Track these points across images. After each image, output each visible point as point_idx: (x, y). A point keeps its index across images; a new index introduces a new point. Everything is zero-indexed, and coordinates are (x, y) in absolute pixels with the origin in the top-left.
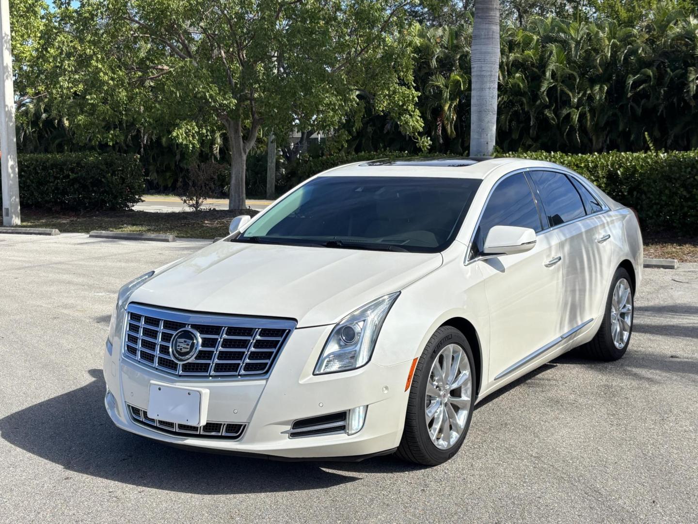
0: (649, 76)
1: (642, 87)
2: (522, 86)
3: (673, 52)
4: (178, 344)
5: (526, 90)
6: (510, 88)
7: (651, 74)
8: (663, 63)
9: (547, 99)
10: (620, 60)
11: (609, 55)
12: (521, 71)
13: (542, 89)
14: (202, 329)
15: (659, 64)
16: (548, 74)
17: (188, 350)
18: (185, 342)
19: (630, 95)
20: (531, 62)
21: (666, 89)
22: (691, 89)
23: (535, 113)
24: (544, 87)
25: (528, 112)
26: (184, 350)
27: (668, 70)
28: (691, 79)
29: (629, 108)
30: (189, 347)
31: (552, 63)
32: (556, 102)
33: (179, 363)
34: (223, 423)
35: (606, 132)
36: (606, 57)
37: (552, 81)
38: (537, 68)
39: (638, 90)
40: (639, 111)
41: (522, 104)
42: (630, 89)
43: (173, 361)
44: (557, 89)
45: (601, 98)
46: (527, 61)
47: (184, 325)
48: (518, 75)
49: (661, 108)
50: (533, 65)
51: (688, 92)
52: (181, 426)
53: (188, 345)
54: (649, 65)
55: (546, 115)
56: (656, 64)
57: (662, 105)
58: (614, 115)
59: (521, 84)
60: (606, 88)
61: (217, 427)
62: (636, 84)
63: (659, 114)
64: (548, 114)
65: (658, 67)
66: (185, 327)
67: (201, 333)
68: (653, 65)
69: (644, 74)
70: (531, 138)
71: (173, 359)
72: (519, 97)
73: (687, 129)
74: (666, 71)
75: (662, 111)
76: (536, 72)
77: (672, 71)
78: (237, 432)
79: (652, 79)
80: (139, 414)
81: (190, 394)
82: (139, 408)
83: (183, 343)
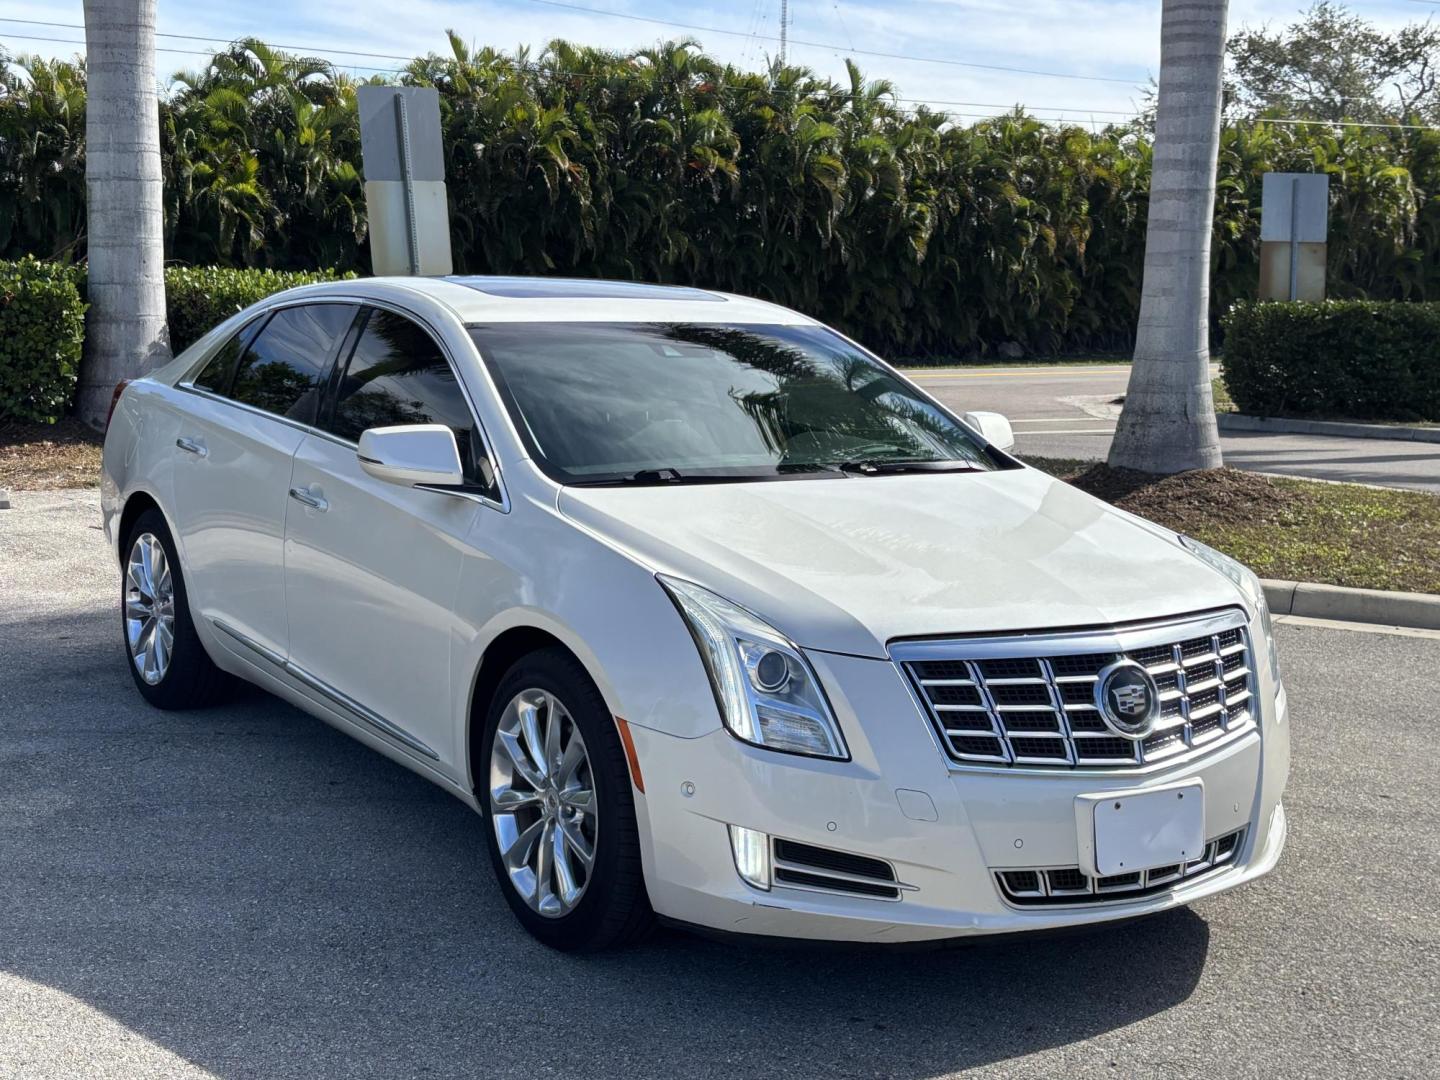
14: (1146, 656)
18: (1134, 691)
30: (1142, 700)
33: (1134, 737)
47: (1111, 657)
53: (1140, 696)
66: (1117, 660)
71: (1118, 733)
78: (1230, 850)
80: (1032, 884)
81: (1181, 796)
82: (1037, 870)
83: (1130, 695)
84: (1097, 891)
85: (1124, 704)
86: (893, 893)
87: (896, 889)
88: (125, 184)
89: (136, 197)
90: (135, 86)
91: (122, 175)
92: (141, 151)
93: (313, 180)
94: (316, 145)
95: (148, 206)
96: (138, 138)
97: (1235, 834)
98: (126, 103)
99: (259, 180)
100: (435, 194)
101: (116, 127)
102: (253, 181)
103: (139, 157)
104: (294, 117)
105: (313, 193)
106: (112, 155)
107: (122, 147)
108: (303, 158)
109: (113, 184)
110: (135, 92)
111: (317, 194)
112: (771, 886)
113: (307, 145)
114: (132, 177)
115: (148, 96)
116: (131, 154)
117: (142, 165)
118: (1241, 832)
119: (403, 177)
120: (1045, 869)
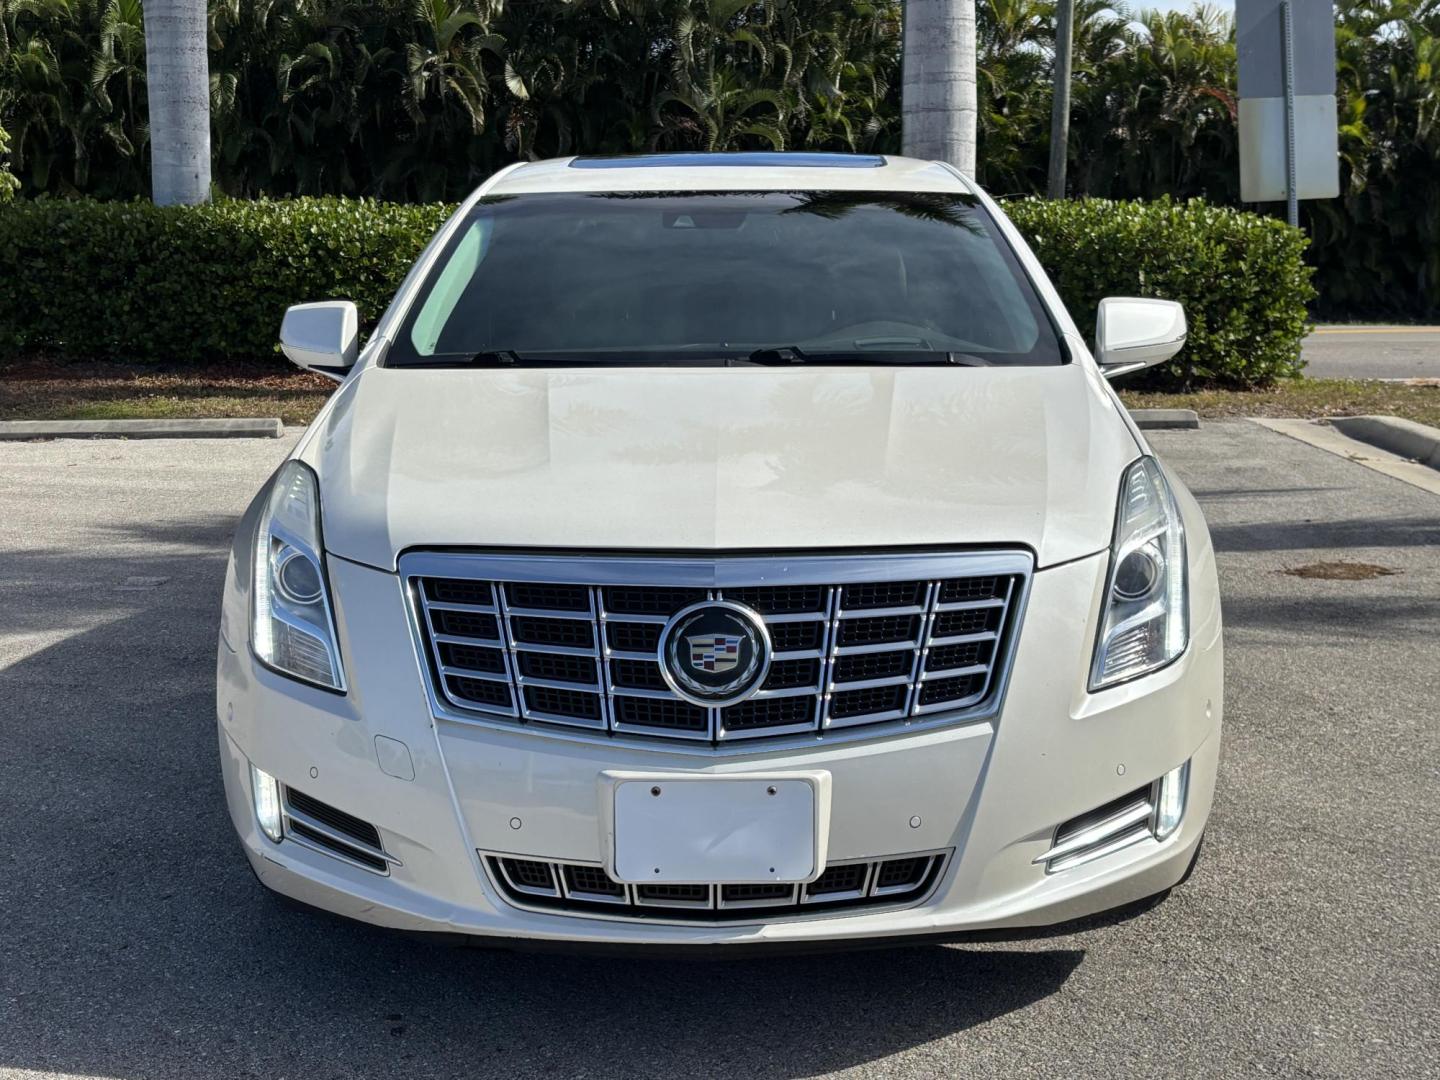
0: (324, 60)
1: (310, 81)
2: (46, 69)
3: (367, 10)
4: (693, 651)
5: (58, 78)
6: (17, 72)
7: (329, 54)
8: (349, 32)
9: (109, 100)
10: (261, 22)
11: (237, 10)
12: (39, 36)
13: (98, 79)
14: (766, 598)
15: (342, 34)
16: (107, 45)
17: (733, 666)
18: (719, 642)
19: (286, 97)
20: (60, 17)
21: (360, 87)
22: (417, 90)
23: (82, 131)
24: (101, 74)
25: (67, 130)
26: (720, 668)
27: (363, 48)
28: (414, 68)
29: (289, 125)
30: (735, 656)
31: (112, 21)
32: (126, 106)
33: (710, 705)
34: (870, 862)
35: (242, 177)
36: (231, 14)
37: (115, 61)
38: (75, 29)
39: (304, 87)
40: (309, 133)
41: (48, 111)
42: (287, 85)
43: (685, 703)
44: (126, 80)
45: (225, 102)
46: (51, 15)
47: (699, 594)
48: (34, 44)
49: (355, 127)
50: (65, 24)
51: (410, 94)
52: (731, 892)
53: (731, 650)
54: (321, 35)
55: (108, 134)
56: (335, 33)
57: (358, 120)
58: (258, 139)
59: (43, 65)
60: (235, 81)
61: (851, 875)
62: (299, 74)
63: (352, 140)
64: (112, 134)
65: (340, 40)
66: (705, 599)
67: (763, 610)
68: (330, 36)
69: (314, 54)
70: (77, 188)
71: (682, 696)
72: (42, 94)
73: (409, 172)
74: (358, 52)
75: (357, 134)
76: (74, 41)
77: (372, 49)
78: (915, 879)
79: (332, 66)
80: (543, 879)
81: (772, 792)
82: (551, 861)
83: (711, 646)
84: (637, 902)
85: (698, 657)
86: (380, 864)
87: (383, 861)
88: (932, 114)
89: (944, 128)
90: (947, 13)
91: (931, 107)
92: (950, 80)
93: (1427, 118)
94: (1432, 81)
95: (956, 137)
96: (949, 66)
97: (925, 860)
98: (937, 31)
99: (1366, 121)
100: (1322, 109)
101: (927, 58)
102: (1360, 123)
103: (948, 86)
104: (1413, 53)
105: (1425, 133)
106: (922, 86)
107: (931, 77)
108: (1418, 96)
109: (921, 115)
110: (946, 19)
111: (1430, 133)
112: (282, 837)
113: (1424, 81)
114: (941, 107)
115: (961, 23)
116: (940, 84)
117: (951, 95)
118: (939, 859)
119: (1285, 94)
120: (561, 862)
